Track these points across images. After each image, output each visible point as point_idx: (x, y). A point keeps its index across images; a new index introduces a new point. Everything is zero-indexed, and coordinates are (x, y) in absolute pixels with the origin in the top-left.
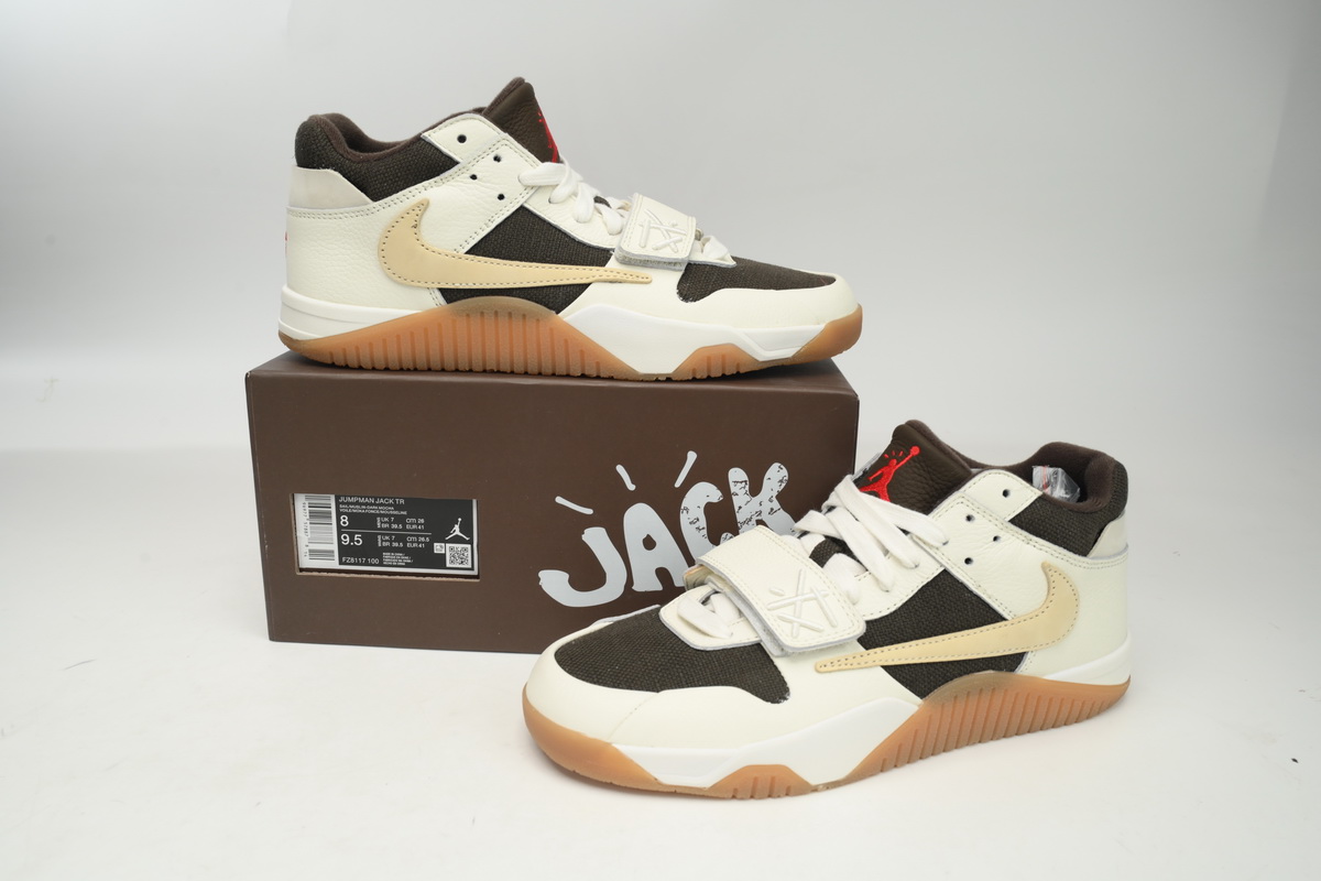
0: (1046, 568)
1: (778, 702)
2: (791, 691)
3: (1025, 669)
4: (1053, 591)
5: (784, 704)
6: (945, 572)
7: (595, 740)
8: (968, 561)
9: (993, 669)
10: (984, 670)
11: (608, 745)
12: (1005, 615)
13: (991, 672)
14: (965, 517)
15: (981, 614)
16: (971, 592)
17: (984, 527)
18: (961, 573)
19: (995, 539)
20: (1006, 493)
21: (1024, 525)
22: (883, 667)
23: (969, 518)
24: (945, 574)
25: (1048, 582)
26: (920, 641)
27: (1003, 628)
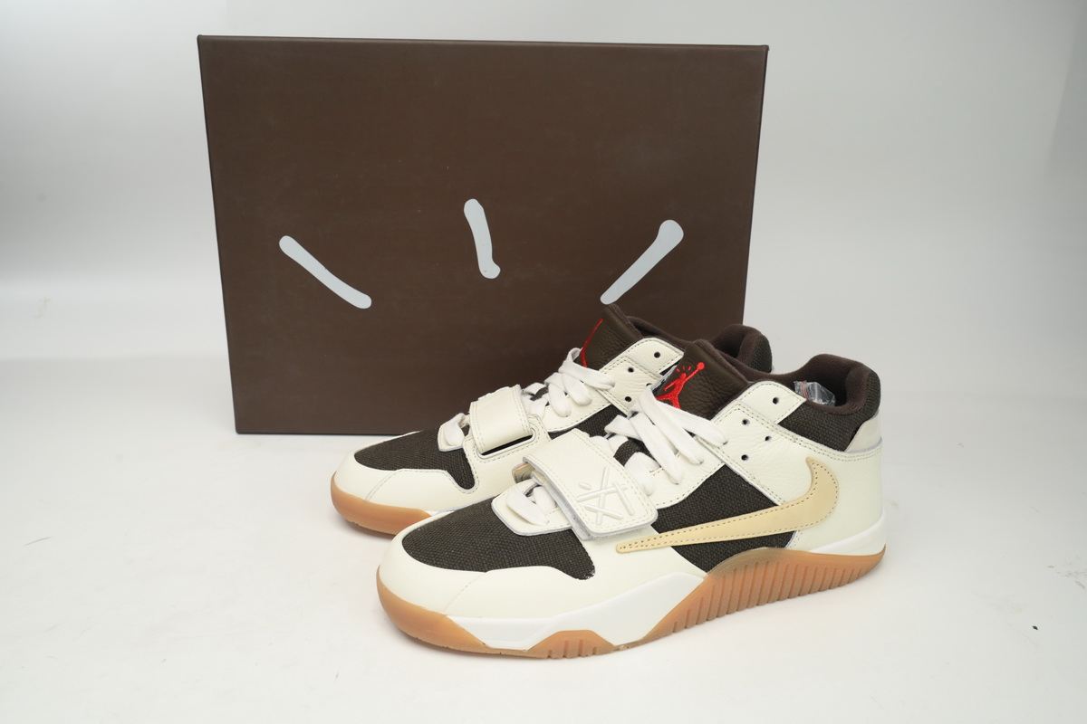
0: (810, 462)
1: (585, 579)
2: (596, 569)
3: (793, 545)
4: (815, 481)
5: (590, 580)
6: (726, 467)
7: (433, 612)
8: (744, 457)
9: (767, 546)
10: (759, 547)
11: (444, 616)
12: (776, 502)
13: (765, 548)
14: (741, 421)
15: (756, 501)
16: (747, 483)
17: (757, 429)
18: (739, 468)
19: (767, 439)
20: (775, 401)
21: (791, 426)
22: (673, 547)
23: (745, 422)
24: (725, 469)
25: (812, 474)
26: (704, 525)
27: (774, 512)
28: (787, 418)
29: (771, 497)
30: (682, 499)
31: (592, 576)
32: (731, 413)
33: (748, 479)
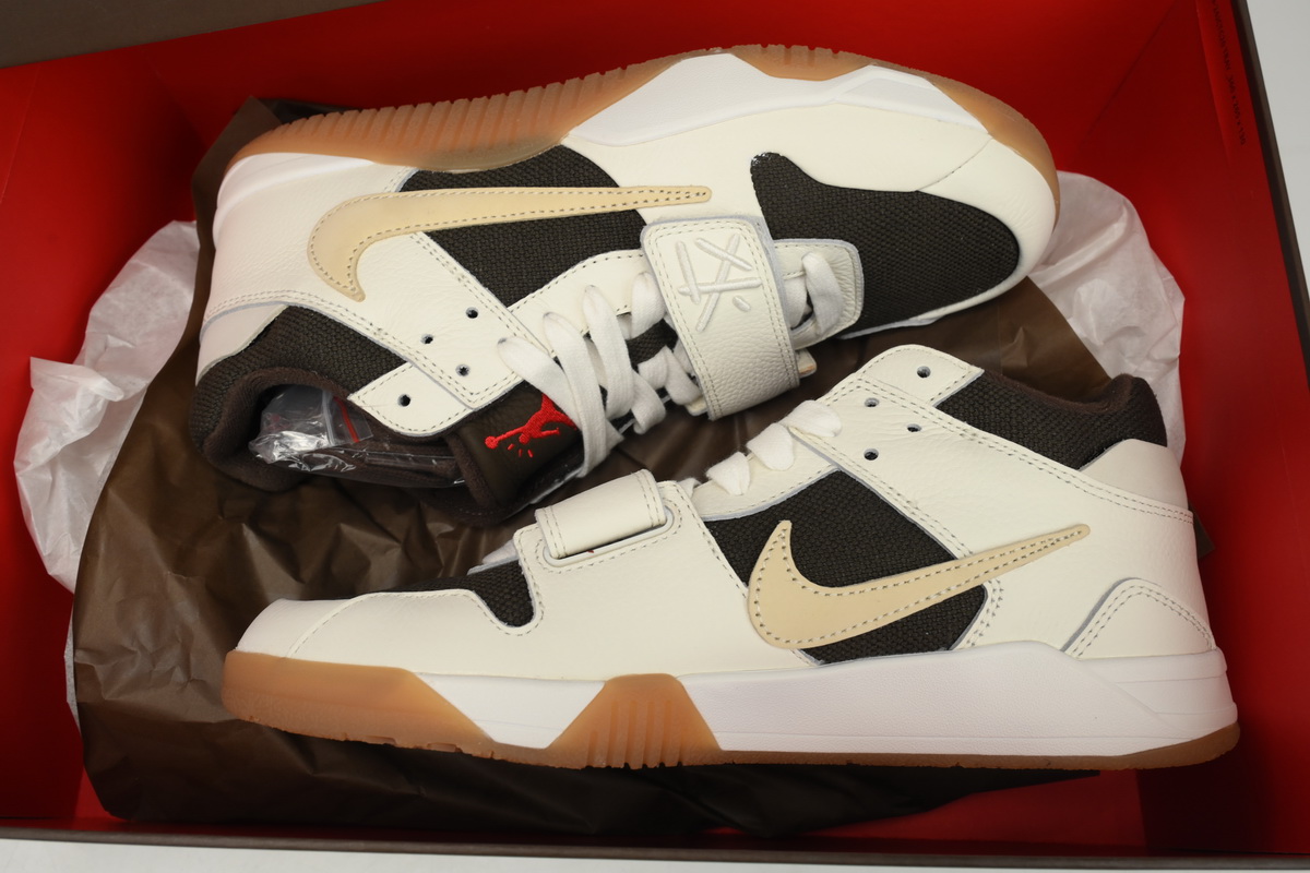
0: (359, 295)
1: (770, 154)
2: (749, 167)
3: (405, 172)
4: (352, 264)
5: (762, 150)
6: (507, 301)
7: (1006, 144)
8: (473, 314)
9: (451, 174)
10: (463, 175)
11: (993, 134)
12: (428, 239)
13: (454, 171)
14: (471, 374)
15: (459, 243)
16: (473, 273)
17: (444, 358)
18: (484, 299)
19: (429, 340)
20: (405, 401)
21: (383, 356)
22: (617, 186)
23: (463, 371)
24: (508, 299)
25: (356, 275)
26: (557, 214)
27: (431, 222)
28: (388, 370)
29: (434, 245)
30: (589, 261)
31: (757, 157)
32: (486, 388)
33: (472, 279)
